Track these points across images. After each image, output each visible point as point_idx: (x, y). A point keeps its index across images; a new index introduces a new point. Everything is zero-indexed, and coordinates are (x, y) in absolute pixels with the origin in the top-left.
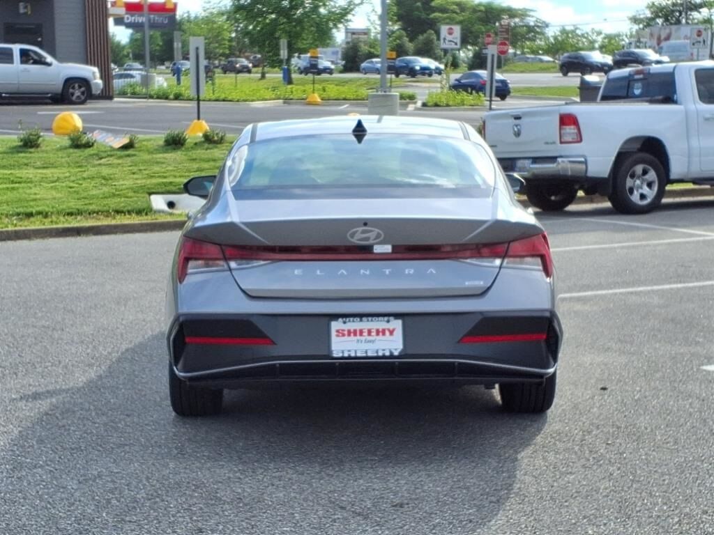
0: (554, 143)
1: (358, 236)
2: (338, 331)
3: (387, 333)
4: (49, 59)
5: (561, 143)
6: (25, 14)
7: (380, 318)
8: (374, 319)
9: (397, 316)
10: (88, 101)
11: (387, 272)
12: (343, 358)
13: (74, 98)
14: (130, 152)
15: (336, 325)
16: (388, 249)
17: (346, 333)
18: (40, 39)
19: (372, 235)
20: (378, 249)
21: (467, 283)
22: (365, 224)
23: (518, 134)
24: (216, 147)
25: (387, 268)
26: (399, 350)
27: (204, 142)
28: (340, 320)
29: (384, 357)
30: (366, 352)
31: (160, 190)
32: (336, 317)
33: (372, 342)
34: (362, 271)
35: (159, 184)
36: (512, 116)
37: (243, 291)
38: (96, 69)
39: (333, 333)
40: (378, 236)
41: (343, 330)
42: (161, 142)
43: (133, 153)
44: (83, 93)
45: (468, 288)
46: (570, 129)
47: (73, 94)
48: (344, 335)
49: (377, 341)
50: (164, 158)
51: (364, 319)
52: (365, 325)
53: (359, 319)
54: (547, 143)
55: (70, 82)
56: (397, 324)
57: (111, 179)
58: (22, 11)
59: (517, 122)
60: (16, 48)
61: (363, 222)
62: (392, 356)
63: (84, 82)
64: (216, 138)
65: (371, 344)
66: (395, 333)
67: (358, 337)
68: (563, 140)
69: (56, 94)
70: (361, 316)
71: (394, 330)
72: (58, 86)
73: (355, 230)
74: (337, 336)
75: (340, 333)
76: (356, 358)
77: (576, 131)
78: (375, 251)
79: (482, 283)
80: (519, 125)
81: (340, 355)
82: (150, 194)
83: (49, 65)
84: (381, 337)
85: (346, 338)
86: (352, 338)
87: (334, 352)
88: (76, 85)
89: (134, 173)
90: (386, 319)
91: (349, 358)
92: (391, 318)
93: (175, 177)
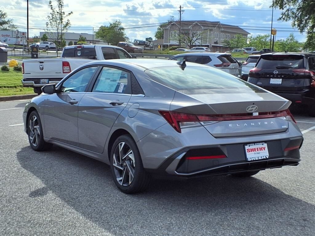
0: (60, 73)
1: (250, 109)
2: (248, 150)
3: (263, 149)
5: (64, 73)
7: (260, 143)
8: (258, 143)
12: (252, 161)
15: (247, 147)
16: (257, 114)
17: (250, 150)
19: (254, 108)
20: (254, 114)
21: (282, 127)
23: (42, 69)
25: (259, 122)
26: (268, 156)
28: (248, 145)
29: (264, 159)
30: (258, 158)
32: (246, 144)
34: (252, 124)
36: (39, 61)
37: (212, 135)
39: (246, 151)
40: (256, 109)
45: (283, 129)
46: (67, 67)
49: (260, 153)
51: (256, 144)
52: (256, 146)
54: (57, 73)
56: (265, 145)
59: (41, 64)
61: (253, 103)
62: (267, 159)
66: (265, 149)
68: (64, 72)
70: (254, 143)
71: (265, 147)
73: (249, 106)
74: (248, 152)
76: (256, 160)
77: (69, 68)
80: (42, 65)
81: (250, 160)
84: (261, 151)
85: (251, 153)
86: (253, 152)
87: (248, 159)
90: (262, 143)
91: (254, 161)
92: (264, 143)
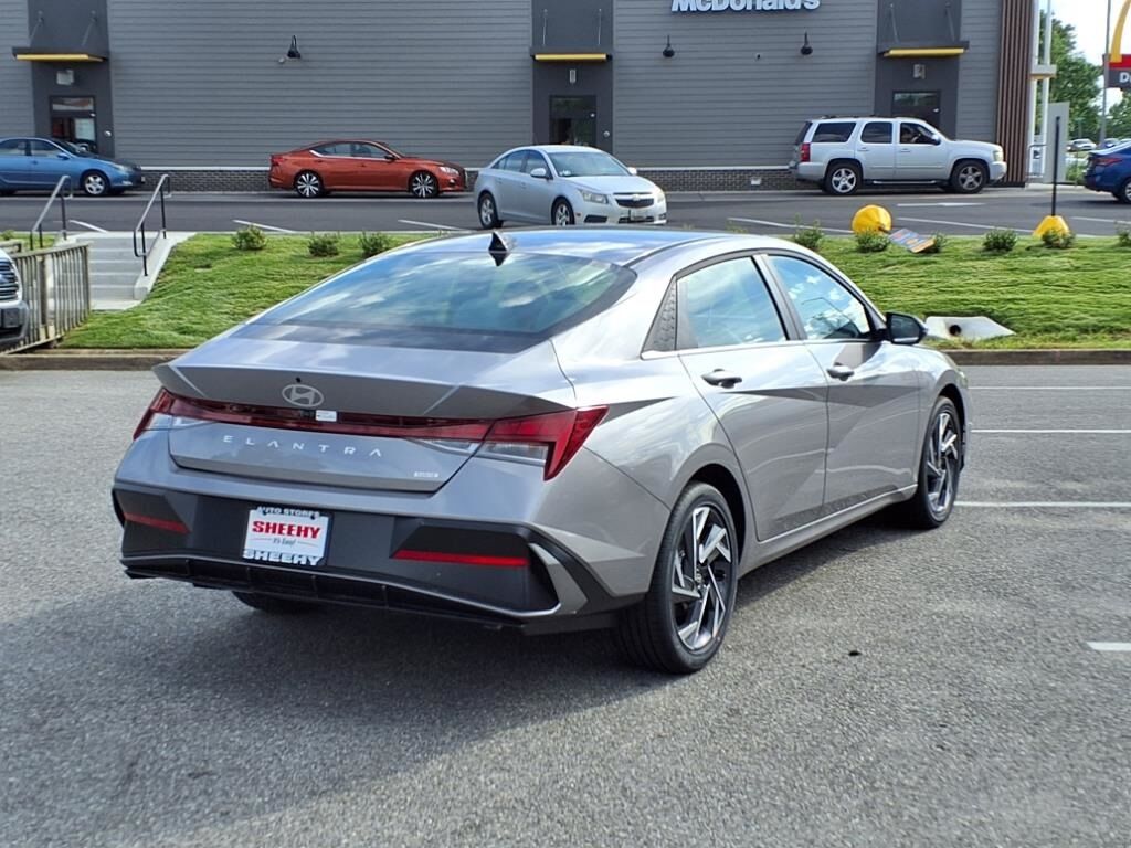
1: (295, 396)
2: (256, 524)
3: (310, 533)
4: (937, 135)
6: (919, 78)
7: (304, 512)
8: (297, 511)
9: (323, 511)
10: (984, 189)
11: (324, 447)
12: (253, 561)
13: (965, 186)
14: (932, 258)
15: (254, 516)
16: (331, 417)
17: (264, 527)
18: (936, 110)
19: (310, 396)
20: (322, 416)
21: (416, 474)
22: (299, 380)
24: (1056, 253)
25: (325, 443)
26: (317, 560)
27: (1041, 246)
28: (260, 509)
29: (299, 566)
30: (281, 557)
31: (944, 310)
32: (255, 504)
33: (291, 543)
34: (295, 445)
35: (944, 302)
37: (172, 457)
38: (999, 149)
39: (251, 526)
40: (317, 398)
41: (262, 523)
42: (980, 246)
43: (936, 259)
44: (977, 179)
45: (417, 482)
47: (964, 180)
48: (261, 530)
49: (295, 543)
50: (973, 267)
51: (286, 511)
52: (286, 519)
53: (280, 510)
55: (961, 164)
56: (322, 523)
57: (885, 293)
58: (916, 75)
60: (897, 122)
61: (295, 376)
62: (308, 566)
63: (981, 164)
64: (1062, 241)
65: (288, 546)
66: (318, 535)
67: (277, 535)
69: (943, 180)
70: (283, 506)
71: (318, 529)
72: (945, 170)
73: (289, 387)
74: (255, 530)
75: (259, 527)
76: (268, 563)
78: (317, 418)
79: (436, 475)
81: (251, 557)
82: (928, 315)
83: (937, 143)
84: (302, 538)
85: (263, 534)
86: (270, 535)
87: (246, 552)
88: (970, 169)
89: (919, 287)
90: (311, 513)
91: (261, 561)
92: (317, 514)
93: (974, 292)
